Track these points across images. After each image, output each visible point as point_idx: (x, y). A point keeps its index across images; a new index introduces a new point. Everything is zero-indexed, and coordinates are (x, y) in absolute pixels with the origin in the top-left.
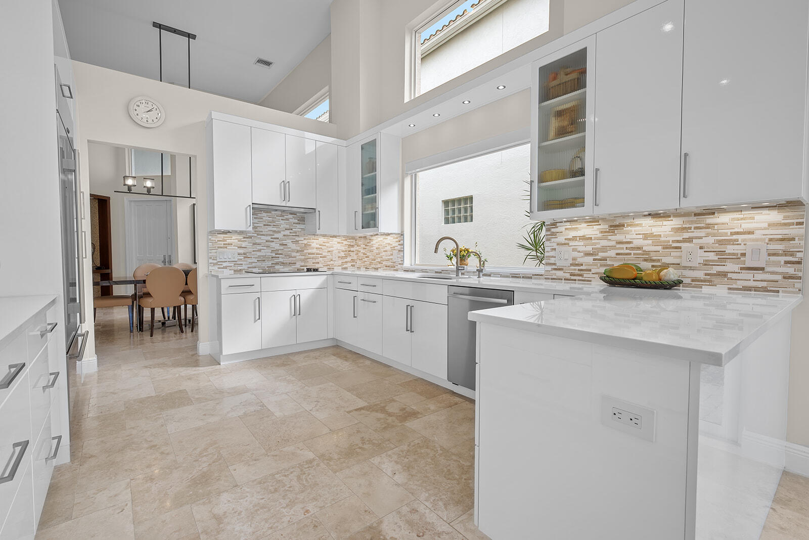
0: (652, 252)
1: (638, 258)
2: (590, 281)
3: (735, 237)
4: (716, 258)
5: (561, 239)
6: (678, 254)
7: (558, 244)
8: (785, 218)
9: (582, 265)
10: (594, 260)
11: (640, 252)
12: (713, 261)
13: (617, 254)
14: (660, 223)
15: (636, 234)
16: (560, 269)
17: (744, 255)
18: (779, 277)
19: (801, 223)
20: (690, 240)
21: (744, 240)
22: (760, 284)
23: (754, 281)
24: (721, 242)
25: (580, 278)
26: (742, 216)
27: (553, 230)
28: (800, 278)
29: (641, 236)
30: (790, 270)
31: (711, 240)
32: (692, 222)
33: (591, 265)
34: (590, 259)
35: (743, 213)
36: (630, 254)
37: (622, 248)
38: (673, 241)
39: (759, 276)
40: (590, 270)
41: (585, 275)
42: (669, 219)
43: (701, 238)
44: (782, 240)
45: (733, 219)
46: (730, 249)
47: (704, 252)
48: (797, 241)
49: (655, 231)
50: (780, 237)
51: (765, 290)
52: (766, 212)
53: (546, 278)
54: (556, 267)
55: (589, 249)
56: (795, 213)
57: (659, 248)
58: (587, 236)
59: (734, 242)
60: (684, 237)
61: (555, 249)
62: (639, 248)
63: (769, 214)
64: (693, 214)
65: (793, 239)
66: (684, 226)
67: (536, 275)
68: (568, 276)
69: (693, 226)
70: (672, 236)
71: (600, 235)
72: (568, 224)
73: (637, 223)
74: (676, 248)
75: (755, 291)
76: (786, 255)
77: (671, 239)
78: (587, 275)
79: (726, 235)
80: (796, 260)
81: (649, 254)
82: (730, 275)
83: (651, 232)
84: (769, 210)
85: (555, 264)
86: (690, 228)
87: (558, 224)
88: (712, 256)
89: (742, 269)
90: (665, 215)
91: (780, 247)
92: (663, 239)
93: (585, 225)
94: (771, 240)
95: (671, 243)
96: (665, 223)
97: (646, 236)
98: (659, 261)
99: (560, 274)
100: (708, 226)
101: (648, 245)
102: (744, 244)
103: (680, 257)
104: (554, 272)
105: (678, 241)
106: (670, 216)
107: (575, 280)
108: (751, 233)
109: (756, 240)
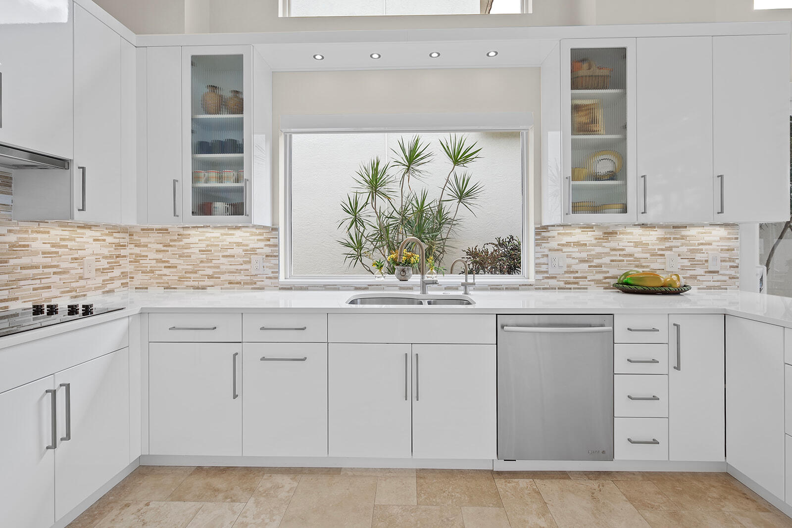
0: (642, 258)
1: (631, 264)
2: (586, 289)
3: (700, 247)
4: (689, 264)
5: (553, 244)
6: (662, 261)
7: (550, 250)
8: (729, 234)
9: (577, 272)
10: (590, 266)
11: (632, 259)
12: (687, 266)
13: (612, 261)
14: (647, 233)
15: (628, 242)
16: (552, 278)
17: (707, 261)
18: (726, 278)
19: (737, 238)
20: (670, 249)
21: (706, 250)
22: (717, 284)
23: (713, 281)
24: (692, 251)
25: (576, 286)
26: (704, 231)
27: (543, 234)
28: (738, 278)
29: (632, 244)
30: (732, 272)
31: (684, 249)
32: (671, 233)
33: (587, 272)
34: (585, 266)
35: (705, 228)
36: (623, 261)
37: (615, 255)
38: (659, 249)
39: (716, 277)
40: (586, 278)
41: (581, 283)
42: (655, 229)
43: (678, 247)
44: (728, 250)
45: (699, 233)
46: (698, 257)
47: (682, 258)
48: (735, 251)
49: (644, 239)
50: (727, 248)
51: (719, 288)
52: (718, 228)
53: (536, 289)
54: (548, 275)
55: (584, 255)
56: (734, 231)
57: (648, 255)
58: (582, 242)
59: (700, 251)
60: (666, 246)
61: (547, 256)
62: (631, 255)
63: (720, 230)
64: (672, 226)
65: (733, 250)
66: (666, 236)
67: (523, 285)
68: (562, 284)
69: (672, 237)
70: (657, 244)
71: (594, 242)
72: (561, 228)
73: (628, 231)
74: (661, 255)
75: (714, 289)
76: (730, 261)
77: (657, 247)
78: (582, 283)
79: (694, 245)
80: (735, 265)
81: (639, 261)
82: (698, 278)
83: (641, 241)
84: (720, 227)
85: (547, 272)
86: (670, 238)
87: (550, 228)
88: (686, 263)
89: (706, 272)
90: (652, 227)
91: (726, 255)
92: (650, 247)
93: (578, 231)
94: (722, 250)
95: (657, 251)
96: (652, 233)
97: (637, 244)
98: (647, 267)
99: (553, 282)
100: (683, 237)
101: (638, 252)
102: (707, 253)
103: (664, 263)
104: (546, 281)
105: (662, 250)
106: (655, 227)
107: (570, 289)
108: (710, 244)
109: (713, 250)
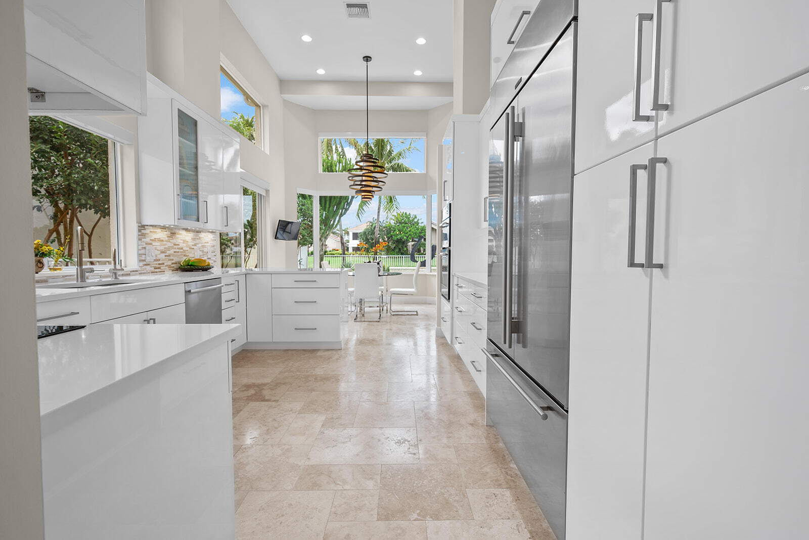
1: (182, 254)
2: (164, 271)
3: (206, 244)
5: (148, 240)
6: (193, 252)
7: (146, 244)
9: (160, 260)
10: (165, 256)
13: (175, 252)
16: (149, 265)
17: (207, 252)
20: (196, 245)
24: (203, 246)
25: (159, 270)
26: (206, 235)
27: (143, 231)
29: (182, 241)
30: (214, 258)
31: (200, 245)
33: (164, 260)
34: (163, 256)
35: (206, 233)
36: (178, 252)
37: (175, 248)
40: (164, 264)
41: (162, 268)
43: (198, 244)
53: (140, 274)
54: (146, 263)
55: (162, 248)
57: (188, 249)
58: (161, 239)
59: (205, 247)
60: (194, 243)
61: (145, 248)
62: (182, 249)
63: (211, 235)
66: (194, 237)
67: (133, 271)
68: (152, 269)
70: (191, 242)
71: (167, 239)
72: (151, 228)
73: (181, 233)
74: (193, 249)
77: (191, 244)
78: (163, 267)
79: (203, 243)
80: (215, 254)
81: (185, 252)
83: (185, 239)
85: (145, 260)
86: (196, 239)
87: (146, 227)
91: (213, 249)
92: (189, 244)
93: (159, 230)
94: (211, 246)
95: (191, 246)
96: (190, 235)
97: (184, 242)
98: (188, 256)
99: (148, 268)
100: (200, 238)
101: (185, 247)
102: (207, 248)
103: (194, 254)
104: (145, 267)
105: (193, 245)
106: (190, 231)
107: (157, 272)
108: (208, 243)
109: (209, 246)
